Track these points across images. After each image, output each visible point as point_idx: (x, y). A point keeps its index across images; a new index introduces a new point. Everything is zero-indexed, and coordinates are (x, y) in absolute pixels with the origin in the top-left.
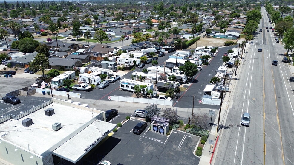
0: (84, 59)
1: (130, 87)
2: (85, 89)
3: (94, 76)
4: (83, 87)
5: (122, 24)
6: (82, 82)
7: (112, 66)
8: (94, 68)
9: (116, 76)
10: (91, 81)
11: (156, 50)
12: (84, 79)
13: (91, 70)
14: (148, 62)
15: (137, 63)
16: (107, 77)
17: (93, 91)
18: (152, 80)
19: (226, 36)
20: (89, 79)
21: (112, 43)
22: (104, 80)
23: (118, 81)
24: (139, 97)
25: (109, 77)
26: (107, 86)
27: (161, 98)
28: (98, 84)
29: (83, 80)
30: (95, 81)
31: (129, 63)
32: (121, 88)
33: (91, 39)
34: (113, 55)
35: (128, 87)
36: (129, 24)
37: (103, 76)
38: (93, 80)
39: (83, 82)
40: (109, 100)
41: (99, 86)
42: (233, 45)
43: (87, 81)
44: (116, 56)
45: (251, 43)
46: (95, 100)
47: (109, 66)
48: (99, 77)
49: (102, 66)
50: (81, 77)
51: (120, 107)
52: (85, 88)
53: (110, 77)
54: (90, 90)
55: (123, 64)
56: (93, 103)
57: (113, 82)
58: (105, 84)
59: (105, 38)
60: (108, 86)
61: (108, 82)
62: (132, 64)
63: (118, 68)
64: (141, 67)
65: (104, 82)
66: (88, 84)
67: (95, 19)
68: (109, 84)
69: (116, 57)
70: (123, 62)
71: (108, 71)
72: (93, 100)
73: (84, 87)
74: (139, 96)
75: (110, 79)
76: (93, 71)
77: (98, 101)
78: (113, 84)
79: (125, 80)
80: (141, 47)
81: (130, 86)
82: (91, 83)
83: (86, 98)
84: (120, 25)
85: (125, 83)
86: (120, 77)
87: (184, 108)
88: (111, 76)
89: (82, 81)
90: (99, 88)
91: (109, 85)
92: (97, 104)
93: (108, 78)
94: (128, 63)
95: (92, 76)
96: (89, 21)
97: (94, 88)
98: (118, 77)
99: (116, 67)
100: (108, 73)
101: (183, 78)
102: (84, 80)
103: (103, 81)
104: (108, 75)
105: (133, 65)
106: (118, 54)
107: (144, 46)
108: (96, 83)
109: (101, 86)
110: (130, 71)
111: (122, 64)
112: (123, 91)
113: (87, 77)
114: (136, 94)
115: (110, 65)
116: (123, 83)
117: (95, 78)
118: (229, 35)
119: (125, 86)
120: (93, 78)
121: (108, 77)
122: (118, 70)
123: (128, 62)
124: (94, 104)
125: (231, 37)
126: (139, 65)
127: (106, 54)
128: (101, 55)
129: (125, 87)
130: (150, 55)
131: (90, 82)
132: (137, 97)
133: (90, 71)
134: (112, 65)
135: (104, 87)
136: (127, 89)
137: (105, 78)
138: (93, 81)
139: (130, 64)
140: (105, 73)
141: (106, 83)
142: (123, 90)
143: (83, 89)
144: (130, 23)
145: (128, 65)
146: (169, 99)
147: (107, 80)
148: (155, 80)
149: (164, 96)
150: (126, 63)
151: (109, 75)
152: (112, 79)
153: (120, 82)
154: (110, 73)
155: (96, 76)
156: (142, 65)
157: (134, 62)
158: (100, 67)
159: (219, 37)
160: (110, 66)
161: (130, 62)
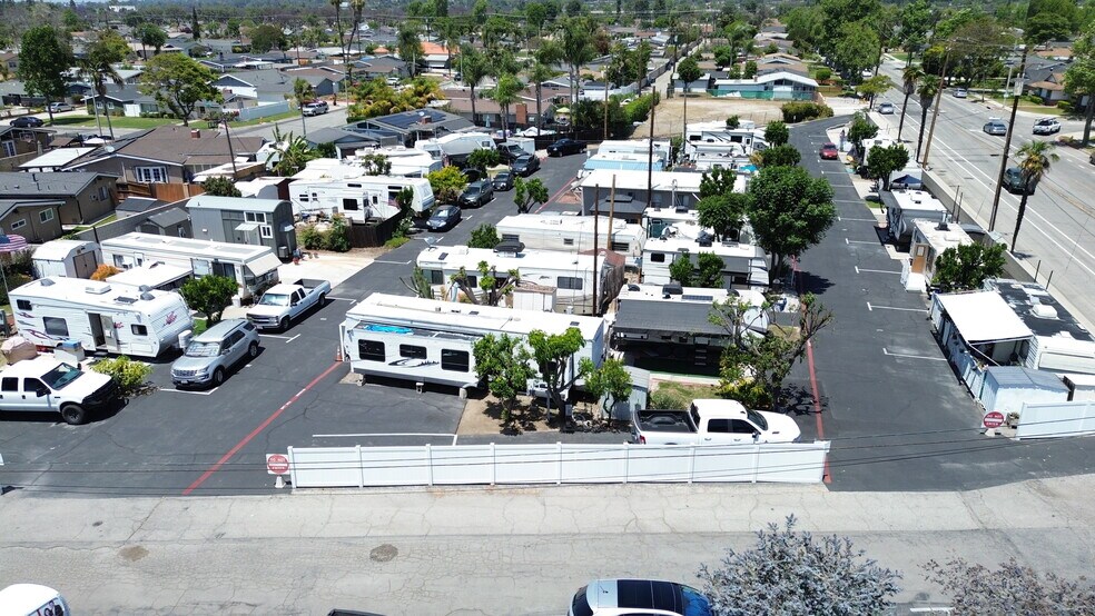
0: (72, 196)
1: (434, 354)
2: (56, 405)
3: (135, 294)
4: (31, 384)
5: (283, 61)
6: (40, 348)
7: (264, 224)
8: (134, 239)
9: (300, 282)
10: (107, 333)
11: (493, 144)
12: (51, 325)
13: (118, 258)
14: (472, 199)
15: (417, 205)
16: (236, 298)
17: (133, 408)
18: (563, 293)
19: (767, 87)
20: (96, 321)
21: (245, 128)
22: (218, 320)
23: (321, 317)
24: (518, 424)
25: (251, 290)
26: (240, 358)
27: (717, 426)
28: (170, 352)
29: (49, 331)
30: (142, 330)
31: (366, 203)
32: (354, 365)
33: (127, 114)
34: (261, 172)
35: (420, 352)
36: (315, 61)
37: (204, 289)
38: (127, 321)
39: (47, 343)
40: (279, 484)
41: (181, 365)
42: (819, 119)
43: (81, 333)
44: (275, 174)
45: (886, 110)
46: (146, 503)
47: (241, 227)
48: (174, 298)
49: (194, 228)
50: (25, 305)
51: (386, 552)
52: (54, 393)
53: (259, 293)
54: (104, 404)
55: (329, 213)
56: (122, 536)
57: (287, 324)
58: (226, 344)
59: (202, 94)
60: (247, 358)
61: (249, 327)
62: (387, 211)
63: (300, 238)
64: (443, 223)
65: (216, 335)
66: (88, 353)
67: (151, 45)
68: (254, 343)
69: (279, 180)
70: (330, 202)
71: (245, 257)
72: (122, 504)
73: (42, 391)
74: (515, 420)
75: (258, 310)
76: (127, 261)
77: (171, 507)
78: (289, 338)
79: (378, 305)
80: (406, 132)
81: (435, 348)
82: (111, 348)
83: (65, 484)
84: (276, 62)
85: (386, 325)
86: (328, 289)
87: (930, 494)
88: (262, 286)
89: (37, 341)
90: (180, 386)
91: (256, 349)
92: (159, 545)
93: (246, 302)
94: (361, 206)
95: (118, 291)
96: (118, 48)
97: (135, 387)
98: (318, 290)
99: (288, 228)
100: (245, 269)
101: (755, 263)
102: (56, 327)
103: (210, 324)
104: (240, 279)
105: (396, 219)
106: (291, 165)
107: (421, 127)
108: (149, 346)
109: (196, 365)
110: (380, 251)
111: (321, 217)
112: (377, 390)
113: (78, 306)
114: (481, 405)
115: (251, 217)
116: (370, 325)
117: (146, 308)
118: (779, 82)
119: (392, 352)
120: (125, 307)
121: (241, 294)
122: (301, 248)
123: (360, 202)
124: (134, 553)
125: (788, 89)
126: (426, 215)
127: (216, 166)
128: (187, 174)
129: (389, 359)
130: (471, 165)
131: (100, 339)
132: (510, 432)
133: (108, 260)
134: (260, 217)
135: (219, 368)
136: (411, 368)
137: (223, 301)
138: (125, 334)
139: (376, 214)
140: (222, 268)
141: (236, 336)
142: (371, 378)
143: (32, 401)
144: (317, 58)
145: (358, 216)
146: (781, 425)
147: (234, 314)
148: (578, 293)
149: (734, 410)
150: (350, 204)
151: (251, 281)
152: (276, 308)
153: (348, 324)
154: (258, 269)
155: (146, 293)
156: (444, 214)
157: (402, 197)
158: (184, 236)
159: (738, 95)
160: (248, 226)
161: (375, 199)
